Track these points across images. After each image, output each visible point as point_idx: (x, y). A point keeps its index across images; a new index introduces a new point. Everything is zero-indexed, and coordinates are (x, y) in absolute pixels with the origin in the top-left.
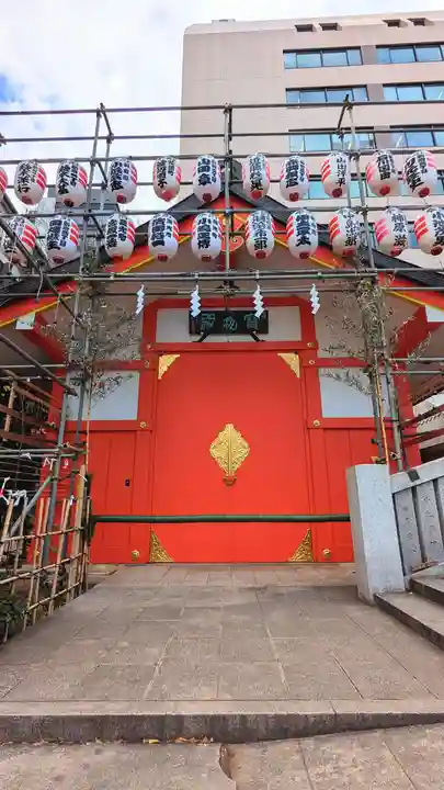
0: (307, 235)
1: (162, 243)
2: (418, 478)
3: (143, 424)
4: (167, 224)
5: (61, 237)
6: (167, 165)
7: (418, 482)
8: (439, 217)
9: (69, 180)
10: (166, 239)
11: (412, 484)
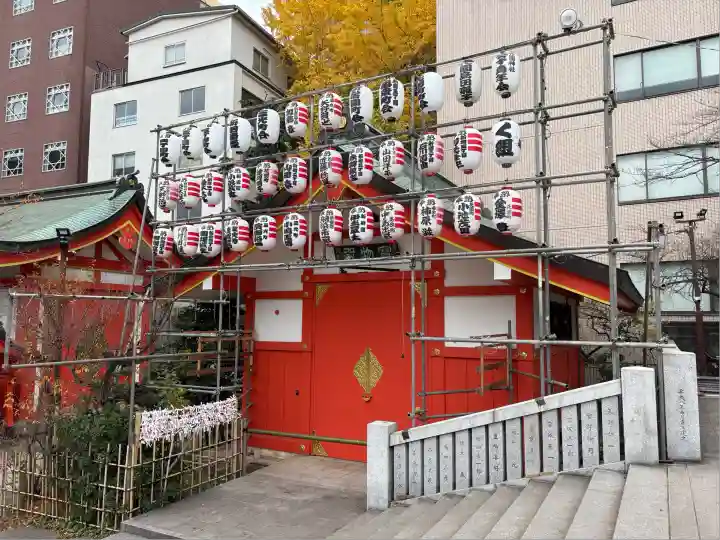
0: (357, 234)
1: (261, 244)
2: (408, 438)
3: (305, 346)
4: (264, 228)
5: (208, 245)
6: (263, 173)
7: (408, 441)
8: (463, 209)
9: (206, 192)
10: (264, 241)
11: (404, 442)
